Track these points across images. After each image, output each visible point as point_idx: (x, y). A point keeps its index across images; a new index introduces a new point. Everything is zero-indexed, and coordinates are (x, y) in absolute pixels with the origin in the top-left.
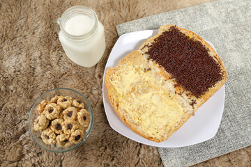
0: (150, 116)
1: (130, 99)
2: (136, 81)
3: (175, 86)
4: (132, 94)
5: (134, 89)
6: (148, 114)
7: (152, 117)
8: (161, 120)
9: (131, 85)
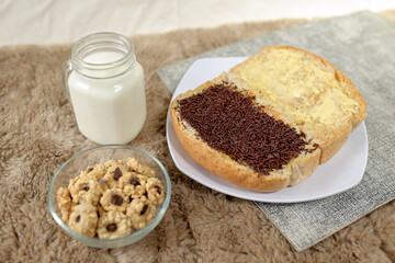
0: (287, 70)
1: (320, 85)
2: (316, 108)
3: (254, 98)
4: (317, 92)
5: (317, 98)
6: (292, 71)
7: (284, 68)
8: (272, 67)
9: (321, 103)
